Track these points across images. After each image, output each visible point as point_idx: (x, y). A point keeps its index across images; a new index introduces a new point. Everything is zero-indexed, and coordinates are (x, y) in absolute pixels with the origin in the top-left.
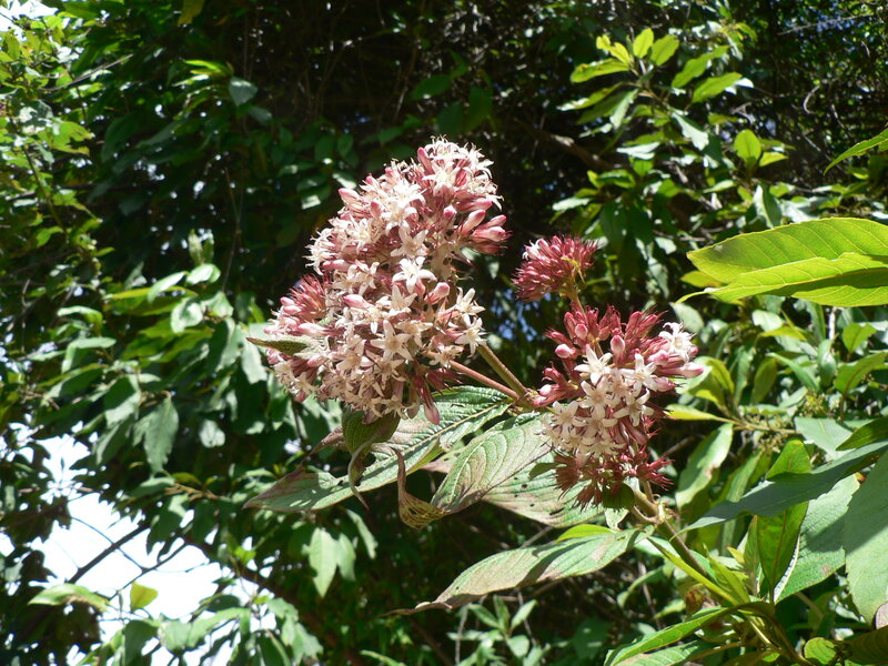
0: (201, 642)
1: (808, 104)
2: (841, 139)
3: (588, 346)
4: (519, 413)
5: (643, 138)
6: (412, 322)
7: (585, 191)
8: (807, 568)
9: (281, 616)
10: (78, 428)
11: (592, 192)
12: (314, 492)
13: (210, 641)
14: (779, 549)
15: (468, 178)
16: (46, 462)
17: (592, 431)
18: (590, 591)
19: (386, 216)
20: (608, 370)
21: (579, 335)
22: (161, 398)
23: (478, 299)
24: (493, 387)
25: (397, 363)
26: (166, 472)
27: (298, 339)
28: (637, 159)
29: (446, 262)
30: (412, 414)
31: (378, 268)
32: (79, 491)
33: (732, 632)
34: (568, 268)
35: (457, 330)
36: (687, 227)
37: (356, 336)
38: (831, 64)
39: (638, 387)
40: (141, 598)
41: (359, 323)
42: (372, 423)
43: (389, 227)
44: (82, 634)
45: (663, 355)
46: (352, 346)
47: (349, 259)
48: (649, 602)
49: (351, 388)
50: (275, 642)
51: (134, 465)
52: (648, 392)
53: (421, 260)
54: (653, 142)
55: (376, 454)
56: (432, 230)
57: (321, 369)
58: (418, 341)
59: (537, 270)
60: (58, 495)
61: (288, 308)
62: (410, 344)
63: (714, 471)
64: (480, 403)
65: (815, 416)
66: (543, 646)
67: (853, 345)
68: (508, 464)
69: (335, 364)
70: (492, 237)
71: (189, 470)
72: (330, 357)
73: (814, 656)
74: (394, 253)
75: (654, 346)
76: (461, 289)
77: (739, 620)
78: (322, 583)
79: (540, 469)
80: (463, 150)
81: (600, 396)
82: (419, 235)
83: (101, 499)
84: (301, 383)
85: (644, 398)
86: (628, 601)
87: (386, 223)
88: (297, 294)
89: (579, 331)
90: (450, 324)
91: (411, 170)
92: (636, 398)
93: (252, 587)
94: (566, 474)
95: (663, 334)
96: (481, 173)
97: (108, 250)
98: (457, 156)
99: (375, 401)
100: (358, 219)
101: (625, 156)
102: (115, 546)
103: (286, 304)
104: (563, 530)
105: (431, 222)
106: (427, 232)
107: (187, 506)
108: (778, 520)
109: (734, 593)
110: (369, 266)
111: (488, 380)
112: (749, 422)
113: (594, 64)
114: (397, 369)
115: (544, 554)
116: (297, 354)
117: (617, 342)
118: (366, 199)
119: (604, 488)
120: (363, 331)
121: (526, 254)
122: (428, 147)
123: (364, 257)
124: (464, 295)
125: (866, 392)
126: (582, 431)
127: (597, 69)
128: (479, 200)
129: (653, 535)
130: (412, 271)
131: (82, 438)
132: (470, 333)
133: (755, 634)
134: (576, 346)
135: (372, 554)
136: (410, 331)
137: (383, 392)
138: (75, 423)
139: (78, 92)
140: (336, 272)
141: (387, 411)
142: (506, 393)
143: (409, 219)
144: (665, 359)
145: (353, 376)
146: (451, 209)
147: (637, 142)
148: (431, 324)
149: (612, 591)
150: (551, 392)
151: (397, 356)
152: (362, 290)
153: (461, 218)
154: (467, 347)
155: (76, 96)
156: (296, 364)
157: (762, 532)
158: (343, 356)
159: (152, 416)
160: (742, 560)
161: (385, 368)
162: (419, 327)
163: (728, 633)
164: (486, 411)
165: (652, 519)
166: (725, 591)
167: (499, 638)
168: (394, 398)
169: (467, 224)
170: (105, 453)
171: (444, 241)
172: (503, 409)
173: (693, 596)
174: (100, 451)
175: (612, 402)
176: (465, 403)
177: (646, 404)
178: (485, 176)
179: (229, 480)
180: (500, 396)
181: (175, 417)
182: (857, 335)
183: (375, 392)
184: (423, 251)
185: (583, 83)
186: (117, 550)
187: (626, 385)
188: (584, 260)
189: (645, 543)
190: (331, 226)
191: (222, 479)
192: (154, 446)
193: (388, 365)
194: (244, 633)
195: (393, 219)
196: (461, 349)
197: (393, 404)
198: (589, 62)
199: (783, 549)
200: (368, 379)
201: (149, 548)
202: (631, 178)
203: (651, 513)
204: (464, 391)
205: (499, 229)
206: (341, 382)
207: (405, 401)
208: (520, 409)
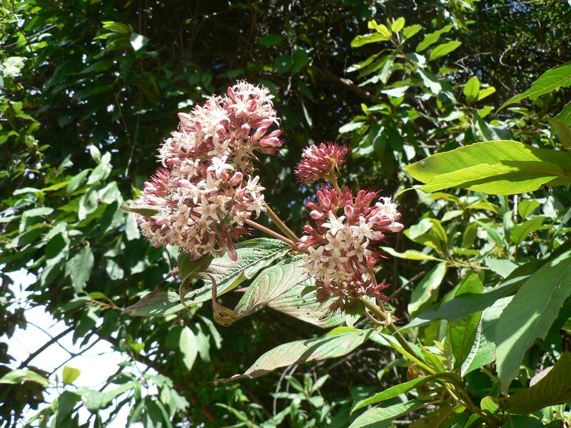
0: (110, 404)
1: (502, 59)
2: (523, 83)
3: (330, 212)
4: (295, 255)
5: (397, 83)
6: (219, 196)
7: (359, 117)
8: (483, 354)
9: (161, 386)
10: (31, 264)
11: (363, 118)
12: (165, 304)
13: (115, 403)
14: (464, 341)
15: (258, 106)
16: (10, 286)
17: (333, 265)
18: (360, 370)
19: (204, 130)
20: (342, 226)
21: (325, 204)
22: (83, 246)
23: (261, 182)
24: (279, 238)
25: (209, 222)
26: (86, 293)
27: (153, 208)
28: (393, 97)
29: (243, 159)
30: (221, 255)
31: (200, 163)
32: (31, 304)
33: (436, 394)
34: (329, 164)
35: (248, 202)
36: (424, 137)
37: (185, 206)
38: (518, 35)
39: (361, 237)
40: (70, 376)
41: (186, 197)
42: (197, 260)
43: (206, 137)
44: (32, 398)
45: (377, 217)
46: (182, 211)
47: (182, 157)
48: (397, 376)
49: (182, 238)
50: (158, 402)
51: (65, 288)
52: (368, 240)
53: (225, 158)
54: (404, 86)
55: (205, 280)
56: (234, 139)
57: (163, 226)
58: (223, 209)
59: (310, 164)
60: (18, 308)
61: (148, 188)
62: (218, 210)
63: (433, 292)
64: (271, 248)
65: (499, 258)
66: (330, 404)
67: (525, 214)
68: (282, 286)
69: (172, 223)
70: (271, 144)
71: (102, 291)
72: (169, 218)
73: (487, 409)
74: (209, 154)
75: (373, 212)
76: (250, 176)
77: (439, 385)
78: (189, 362)
79: (308, 290)
80: (257, 89)
81: (338, 243)
82: (225, 142)
83: (46, 310)
84: (156, 236)
85: (365, 245)
86: (384, 376)
87: (205, 134)
88: (155, 180)
89: (325, 202)
90: (244, 198)
91: (224, 101)
92: (361, 244)
93: (143, 366)
94: (322, 293)
95: (378, 204)
96: (266, 103)
97: (46, 147)
98: (252, 93)
99: (197, 246)
100: (188, 132)
101: (385, 95)
102: (54, 340)
103: (148, 186)
104: (329, 329)
105: (233, 134)
106: (230, 140)
107: (100, 314)
108: (463, 322)
109: (436, 369)
110: (194, 162)
111: (276, 234)
112: (457, 261)
113: (366, 35)
114: (210, 226)
115: (311, 344)
116: (152, 217)
117: (348, 209)
118: (195, 119)
119: (346, 301)
120: (189, 202)
121: (303, 155)
122: (235, 87)
123: (192, 156)
124: (252, 180)
125: (533, 244)
126: (327, 265)
127: (367, 39)
128: (264, 120)
129: (382, 332)
130: (219, 165)
131: (33, 270)
132: (256, 203)
133: (450, 395)
134: (324, 212)
135: (219, 346)
136: (218, 202)
137: (202, 241)
138: (28, 261)
139: (30, 48)
140: (174, 165)
141: (204, 253)
142: (287, 242)
143: (219, 132)
144: (378, 219)
145: (183, 231)
146: (246, 126)
147: (393, 86)
148: (231, 198)
149: (374, 371)
150: (307, 240)
151: (210, 218)
152: (190, 176)
153: (252, 131)
154: (254, 212)
155: (29, 51)
156: (152, 224)
157: (452, 330)
158: (177, 218)
159: (77, 257)
160: (443, 349)
161: (202, 225)
162: (224, 199)
163: (433, 395)
164: (274, 253)
165: (383, 322)
166: (431, 368)
167: (304, 398)
168: (209, 244)
169: (257, 135)
170: (46, 279)
171: (242, 146)
172: (285, 252)
173: (412, 371)
174: (44, 278)
175: (346, 246)
176: (262, 248)
177: (367, 248)
178: (269, 105)
179: (127, 298)
180: (284, 244)
181: (92, 258)
182: (527, 208)
183: (197, 241)
184: (227, 153)
185: (359, 48)
186: (55, 343)
187: (353, 235)
188: (340, 158)
189: (377, 337)
190: (172, 137)
191: (123, 296)
192: (77, 276)
193: (204, 224)
194: (138, 398)
195: (209, 132)
196: (250, 214)
197: (208, 248)
198: (363, 34)
199: (466, 341)
200: (192, 232)
201: (74, 341)
202: (389, 108)
203: (383, 319)
204: (262, 241)
205: (276, 139)
206: (176, 234)
207: (216, 247)
208: (296, 252)
